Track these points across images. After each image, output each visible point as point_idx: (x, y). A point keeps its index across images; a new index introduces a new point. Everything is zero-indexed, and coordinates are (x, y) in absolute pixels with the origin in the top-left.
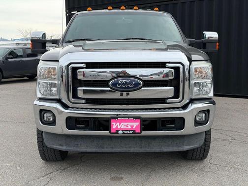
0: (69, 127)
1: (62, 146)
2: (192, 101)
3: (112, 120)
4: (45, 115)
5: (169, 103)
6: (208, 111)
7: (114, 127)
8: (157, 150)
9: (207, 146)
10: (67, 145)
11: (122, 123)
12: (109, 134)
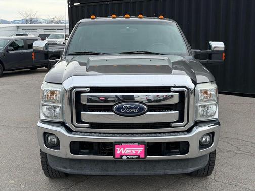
0: (73, 151)
1: (66, 168)
2: (197, 124)
3: (116, 145)
4: (49, 138)
5: (173, 127)
6: (213, 133)
7: (119, 152)
8: (162, 172)
9: (211, 164)
10: (71, 168)
11: (126, 149)
12: (113, 159)
